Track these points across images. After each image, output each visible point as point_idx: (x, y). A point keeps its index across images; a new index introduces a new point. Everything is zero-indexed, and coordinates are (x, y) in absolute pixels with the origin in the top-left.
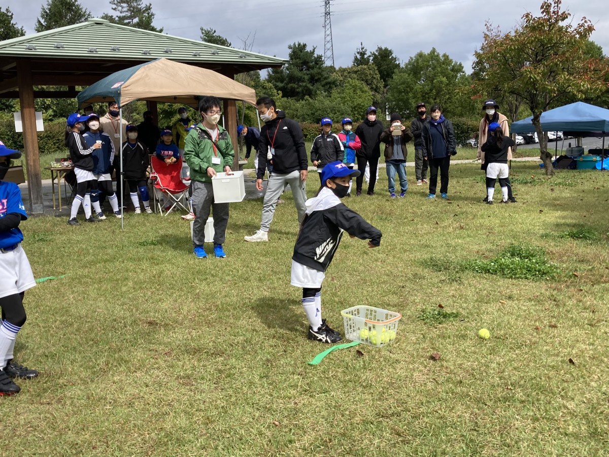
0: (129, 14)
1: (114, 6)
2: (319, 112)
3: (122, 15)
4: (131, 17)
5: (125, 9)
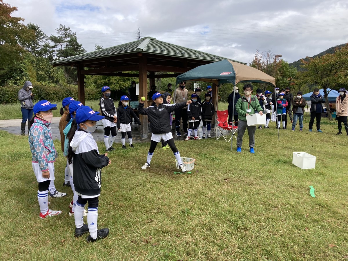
0: (64, 36)
1: (58, 32)
3: (61, 36)
4: (66, 37)
5: (63, 34)
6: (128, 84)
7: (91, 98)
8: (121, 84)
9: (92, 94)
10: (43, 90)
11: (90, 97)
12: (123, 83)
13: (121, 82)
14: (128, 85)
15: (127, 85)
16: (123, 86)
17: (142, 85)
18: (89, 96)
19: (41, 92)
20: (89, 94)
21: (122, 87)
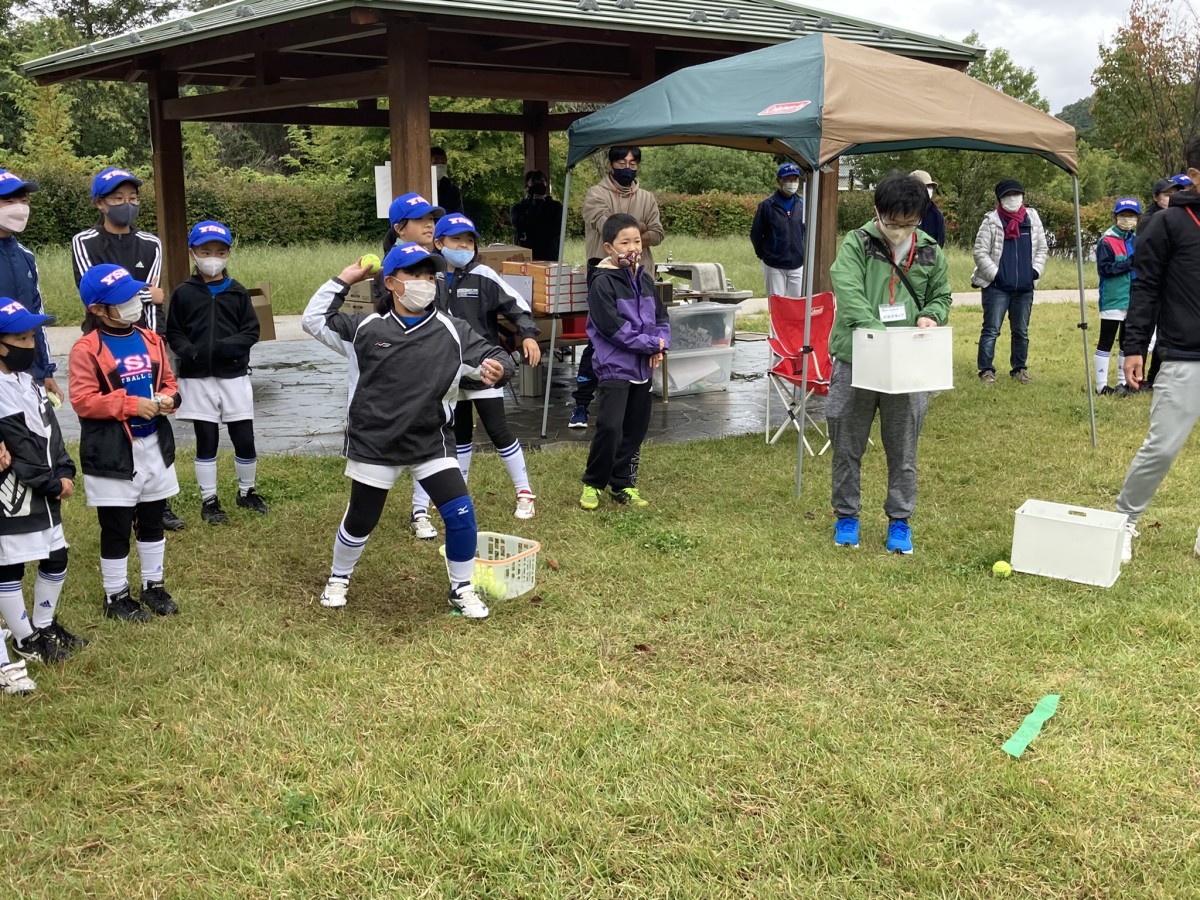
2: (696, 167)
6: (488, 162)
7: (313, 230)
8: (455, 161)
9: (317, 214)
10: (78, 197)
11: (307, 227)
12: (467, 155)
13: (455, 154)
14: (489, 168)
15: (483, 167)
16: (465, 171)
17: (405, 171)
18: (303, 223)
19: (73, 206)
20: (302, 214)
21: (462, 175)
